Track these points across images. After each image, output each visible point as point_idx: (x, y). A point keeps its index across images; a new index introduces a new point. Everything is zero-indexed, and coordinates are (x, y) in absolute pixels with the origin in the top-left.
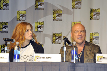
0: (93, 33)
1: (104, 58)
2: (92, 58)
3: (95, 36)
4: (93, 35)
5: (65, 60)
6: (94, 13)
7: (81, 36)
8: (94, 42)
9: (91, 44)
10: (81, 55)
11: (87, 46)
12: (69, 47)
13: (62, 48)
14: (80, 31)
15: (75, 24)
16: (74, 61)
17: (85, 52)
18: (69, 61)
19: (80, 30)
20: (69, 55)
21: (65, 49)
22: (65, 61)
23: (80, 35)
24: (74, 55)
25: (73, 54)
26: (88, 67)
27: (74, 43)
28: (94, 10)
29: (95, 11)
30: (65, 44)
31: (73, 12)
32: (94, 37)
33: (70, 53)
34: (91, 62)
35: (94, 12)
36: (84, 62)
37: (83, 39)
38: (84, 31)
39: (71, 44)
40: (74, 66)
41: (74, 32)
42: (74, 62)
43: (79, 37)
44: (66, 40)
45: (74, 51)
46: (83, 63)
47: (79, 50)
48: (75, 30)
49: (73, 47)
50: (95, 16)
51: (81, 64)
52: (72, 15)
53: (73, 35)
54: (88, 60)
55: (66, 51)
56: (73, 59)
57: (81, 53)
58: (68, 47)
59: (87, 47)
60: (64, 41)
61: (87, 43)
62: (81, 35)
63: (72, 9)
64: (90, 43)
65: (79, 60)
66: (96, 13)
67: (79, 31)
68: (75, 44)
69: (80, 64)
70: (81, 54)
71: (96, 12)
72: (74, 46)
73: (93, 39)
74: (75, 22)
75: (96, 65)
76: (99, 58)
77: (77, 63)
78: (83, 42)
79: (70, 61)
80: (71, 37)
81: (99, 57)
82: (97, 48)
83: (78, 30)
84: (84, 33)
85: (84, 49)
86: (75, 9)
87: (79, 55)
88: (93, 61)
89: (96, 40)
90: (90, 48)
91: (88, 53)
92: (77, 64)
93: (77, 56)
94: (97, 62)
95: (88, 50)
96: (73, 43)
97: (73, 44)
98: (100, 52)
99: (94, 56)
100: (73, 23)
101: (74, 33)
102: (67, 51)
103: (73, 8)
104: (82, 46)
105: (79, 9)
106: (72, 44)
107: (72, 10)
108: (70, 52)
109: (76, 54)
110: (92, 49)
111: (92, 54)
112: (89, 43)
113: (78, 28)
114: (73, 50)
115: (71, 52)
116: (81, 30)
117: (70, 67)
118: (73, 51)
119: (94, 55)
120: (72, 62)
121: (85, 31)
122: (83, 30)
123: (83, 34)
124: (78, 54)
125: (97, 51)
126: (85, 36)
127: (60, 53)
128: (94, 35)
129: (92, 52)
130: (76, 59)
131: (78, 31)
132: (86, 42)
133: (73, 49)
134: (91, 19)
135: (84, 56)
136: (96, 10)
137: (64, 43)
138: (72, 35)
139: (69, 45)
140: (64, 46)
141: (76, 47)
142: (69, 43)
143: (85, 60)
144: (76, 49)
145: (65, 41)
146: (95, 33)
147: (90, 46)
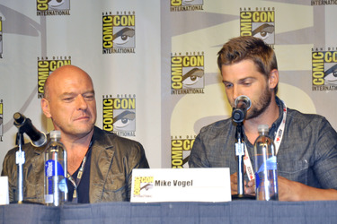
0: (113, 100)
1: (157, 183)
2: (117, 185)
3: (121, 108)
4: (113, 105)
5: (21, 199)
6: (116, 30)
8: (119, 128)
9: (113, 136)
10: (79, 177)
11: (100, 144)
12: (37, 149)
13: (12, 153)
14: (82, 95)
16: (54, 199)
17: (93, 164)
18: (35, 200)
19: (83, 89)
20: (38, 178)
21: (20, 158)
22: (23, 202)
23: (84, 107)
24: (56, 178)
25: (50, 174)
26: (104, 216)
27: (55, 135)
28: (113, 17)
29: (117, 20)
30: (20, 141)
31: (43, 27)
33: (40, 172)
34: (115, 199)
35: (114, 25)
39: (41, 140)
40: (56, 214)
42: (56, 204)
44: (24, 125)
45: (54, 164)
47: (73, 161)
48: (64, 91)
51: (81, 210)
52: (38, 35)
54: (105, 195)
55: (23, 165)
56: (51, 192)
57: (78, 170)
58: (30, 152)
59: (99, 149)
60: (15, 130)
62: (87, 108)
63: (39, 14)
65: (75, 196)
66: (121, 28)
68: (59, 139)
69: (75, 210)
70: (80, 173)
71: (121, 25)
72: (55, 148)
73: (115, 120)
74: (49, 62)
75: (133, 208)
76: (143, 185)
77: (66, 206)
79: (40, 200)
82: (133, 149)
85: (89, 155)
86: (47, 17)
88: (119, 195)
89: (124, 122)
90: (111, 153)
91: (104, 168)
92: (64, 208)
93: (64, 181)
94: (134, 199)
95: (102, 160)
96: (48, 135)
99: (123, 177)
100: (43, 64)
101: (60, 102)
102: (29, 165)
103: (39, 12)
106: (45, 141)
107: (38, 19)
109: (61, 172)
110: (118, 154)
111: (117, 171)
112: (107, 135)
114: (51, 160)
115: (44, 168)
116: (86, 91)
117: (42, 220)
118: (50, 164)
119: (123, 174)
120: (47, 202)
122: (90, 89)
124: (68, 172)
125: (133, 161)
127: (3, 175)
128: (118, 103)
129: (116, 165)
130: (61, 193)
131: (76, 95)
133: (51, 156)
134: (107, 49)
135: (91, 182)
136: (120, 16)
137: (18, 137)
139: (36, 145)
140: (17, 149)
142: (36, 136)
143: (95, 192)
144: (61, 156)
145: (21, 131)
146: (121, 99)
147: (109, 144)
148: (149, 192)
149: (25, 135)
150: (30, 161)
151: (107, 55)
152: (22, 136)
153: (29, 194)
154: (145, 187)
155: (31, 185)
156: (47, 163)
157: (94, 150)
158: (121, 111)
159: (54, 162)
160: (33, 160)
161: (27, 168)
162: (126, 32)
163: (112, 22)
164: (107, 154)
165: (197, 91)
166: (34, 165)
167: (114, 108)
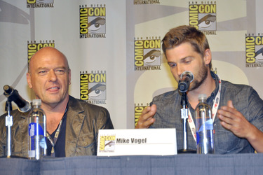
0: (88, 75)
1: (118, 141)
2: (87, 142)
3: (94, 82)
4: (88, 79)
5: (9, 154)
6: (91, 19)
7: (56, 82)
8: (93, 97)
9: (85, 103)
10: (56, 136)
11: (74, 110)
12: (24, 114)
14: (54, 70)
15: (37, 49)
17: (68, 126)
18: (21, 155)
19: (54, 65)
20: (23, 137)
22: (11, 156)
23: (54, 79)
24: (37, 138)
25: (32, 134)
27: (37, 102)
28: (88, 9)
29: (91, 12)
30: (9, 108)
32: (91, 85)
33: (25, 132)
35: (88, 15)
36: (65, 156)
37: (62, 90)
38: (64, 68)
39: (26, 107)
40: (37, 166)
41: (36, 71)
42: (38, 158)
43: (51, 85)
44: (12, 95)
46: (61, 158)
47: (52, 123)
48: (39, 67)
49: (31, 114)
50: (93, 27)
51: (56, 162)
53: (33, 81)
54: (78, 150)
56: (33, 148)
57: (56, 131)
59: (73, 114)
60: (6, 99)
61: (73, 103)
62: (57, 80)
63: (28, 6)
64: (81, 100)
65: (53, 152)
66: (94, 18)
67: (52, 70)
70: (57, 133)
71: (94, 15)
72: (37, 113)
73: (90, 91)
74: (37, 45)
75: (98, 160)
76: (107, 142)
77: (45, 159)
78: (61, 101)
79: (25, 155)
80: (28, 86)
81: (105, 138)
82: (101, 113)
83: (46, 65)
84: (65, 74)
85: (64, 119)
87: (52, 136)
88: (89, 150)
89: (97, 93)
90: (82, 116)
91: (77, 129)
92: (44, 161)
93: (44, 140)
94: (99, 154)
95: (75, 122)
96: (31, 103)
97: (32, 106)
98: (109, 125)
99: (92, 136)
100: (32, 46)
101: (37, 75)
102: (16, 127)
104: (61, 112)
105: (48, 8)
106: (30, 107)
108: (24, 129)
109: (41, 133)
110: (88, 117)
111: (88, 130)
112: (80, 102)
113: (48, 62)
114: (33, 123)
116: (57, 66)
118: (33, 126)
119: (92, 133)
120: (30, 156)
121: (66, 70)
122: (61, 66)
123: (61, 78)
125: (101, 123)
126: (68, 82)
128: (92, 78)
129: (86, 126)
130: (41, 149)
131: (49, 70)
132: (71, 98)
134: (83, 34)
135: (67, 140)
136: (94, 8)
137: (7, 105)
138: (29, 81)
139: (22, 111)
140: (6, 114)
141: (41, 113)
142: (22, 103)
143: (70, 148)
144: (41, 120)
145: (10, 100)
146: (94, 75)
147: (81, 109)
148: (112, 148)
149: (13, 103)
150: (17, 124)
151: (83, 39)
152: (11, 104)
153: (16, 150)
154: (108, 144)
155: (18, 143)
156: (30, 125)
157: (68, 115)
158: (95, 84)
159: (35, 124)
160: (19, 123)
161: (14, 129)
162: (98, 21)
163: (87, 13)
164: (79, 117)
165: (155, 68)
166: (20, 127)
167: (89, 82)
